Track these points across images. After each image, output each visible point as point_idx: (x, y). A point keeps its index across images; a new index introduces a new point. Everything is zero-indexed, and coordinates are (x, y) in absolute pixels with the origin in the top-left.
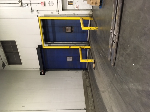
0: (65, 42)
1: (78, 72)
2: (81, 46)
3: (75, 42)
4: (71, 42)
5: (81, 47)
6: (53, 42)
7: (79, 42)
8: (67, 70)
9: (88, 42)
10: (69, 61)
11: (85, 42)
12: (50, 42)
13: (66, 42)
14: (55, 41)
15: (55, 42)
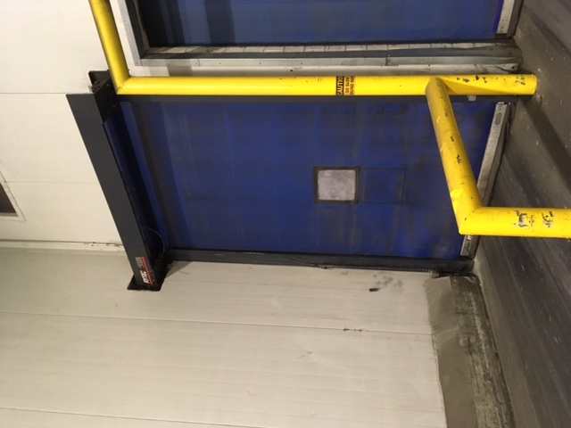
0: (300, 49)
1: (400, 283)
2: (444, 78)
3: (384, 48)
4: (350, 48)
5: (444, 87)
6: (204, 50)
7: (428, 46)
8: (316, 265)
9: (508, 39)
10: (333, 204)
11: (478, 45)
12: (182, 50)
13: (309, 49)
14: (221, 38)
15: (221, 50)
